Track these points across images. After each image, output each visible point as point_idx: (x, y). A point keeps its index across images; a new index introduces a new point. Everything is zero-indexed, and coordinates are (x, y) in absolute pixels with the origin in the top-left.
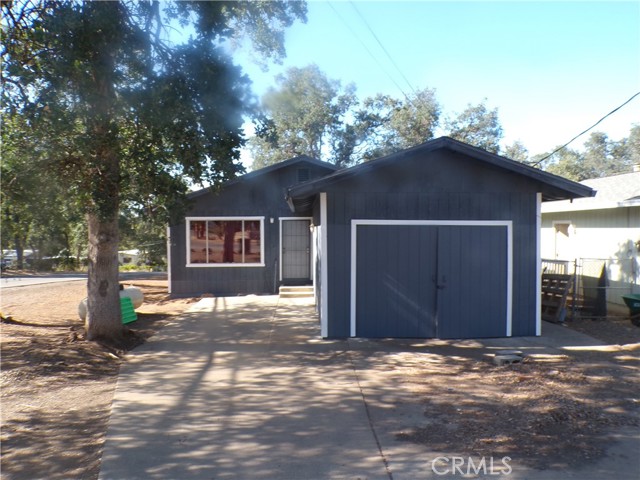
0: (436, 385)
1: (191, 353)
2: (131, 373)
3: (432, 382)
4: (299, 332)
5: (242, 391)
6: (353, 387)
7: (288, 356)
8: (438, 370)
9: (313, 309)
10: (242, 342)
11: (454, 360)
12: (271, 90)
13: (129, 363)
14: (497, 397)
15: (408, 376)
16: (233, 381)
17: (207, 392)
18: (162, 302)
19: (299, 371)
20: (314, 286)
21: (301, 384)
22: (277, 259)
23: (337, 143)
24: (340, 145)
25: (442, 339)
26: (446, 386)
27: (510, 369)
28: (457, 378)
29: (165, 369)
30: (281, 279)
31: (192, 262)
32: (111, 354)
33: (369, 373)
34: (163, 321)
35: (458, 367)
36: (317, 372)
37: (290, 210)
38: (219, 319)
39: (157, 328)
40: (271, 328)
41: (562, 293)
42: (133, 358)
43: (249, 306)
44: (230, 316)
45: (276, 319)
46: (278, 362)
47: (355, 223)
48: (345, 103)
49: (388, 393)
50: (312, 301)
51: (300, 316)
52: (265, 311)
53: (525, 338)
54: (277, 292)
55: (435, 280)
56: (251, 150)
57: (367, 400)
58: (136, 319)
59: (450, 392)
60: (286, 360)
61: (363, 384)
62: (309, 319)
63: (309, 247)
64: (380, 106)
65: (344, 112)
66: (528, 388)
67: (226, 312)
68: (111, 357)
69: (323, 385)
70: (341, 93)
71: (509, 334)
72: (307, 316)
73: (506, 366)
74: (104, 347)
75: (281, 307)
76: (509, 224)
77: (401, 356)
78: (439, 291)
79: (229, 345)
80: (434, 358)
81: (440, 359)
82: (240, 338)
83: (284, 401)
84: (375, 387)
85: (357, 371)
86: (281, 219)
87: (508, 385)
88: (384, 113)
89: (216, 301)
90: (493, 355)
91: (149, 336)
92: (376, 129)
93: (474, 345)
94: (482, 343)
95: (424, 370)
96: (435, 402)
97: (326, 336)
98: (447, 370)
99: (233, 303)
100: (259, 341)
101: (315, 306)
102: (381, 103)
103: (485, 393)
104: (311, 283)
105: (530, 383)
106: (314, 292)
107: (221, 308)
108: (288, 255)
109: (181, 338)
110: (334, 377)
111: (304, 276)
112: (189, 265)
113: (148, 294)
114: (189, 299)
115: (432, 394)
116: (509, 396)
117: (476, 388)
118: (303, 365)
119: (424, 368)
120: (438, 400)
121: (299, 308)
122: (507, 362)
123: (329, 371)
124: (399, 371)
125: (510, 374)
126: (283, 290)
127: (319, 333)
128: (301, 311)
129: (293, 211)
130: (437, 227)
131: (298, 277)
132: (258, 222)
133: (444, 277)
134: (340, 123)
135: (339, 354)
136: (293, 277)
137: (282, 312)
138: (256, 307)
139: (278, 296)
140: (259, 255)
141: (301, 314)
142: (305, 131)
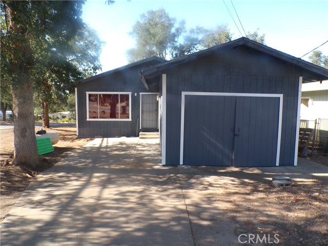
0: (238, 203)
1: (79, 174)
2: (34, 189)
3: (235, 201)
4: (148, 161)
5: (103, 207)
6: (180, 204)
7: (139, 178)
8: (237, 190)
9: (158, 146)
10: (113, 167)
11: (245, 182)
12: (138, 22)
13: (36, 181)
14: (283, 216)
15: (218, 195)
16: (99, 198)
17: (78, 207)
18: (73, 140)
19: (145, 190)
20: (159, 133)
21: (145, 201)
22: (139, 117)
23: (174, 53)
24: (176, 54)
25: (236, 167)
26: (245, 204)
27: (284, 190)
28: (251, 197)
29: (58, 186)
30: (141, 128)
31: (90, 118)
32: (27, 175)
33: (191, 192)
34: (69, 152)
35: (249, 188)
36: (157, 191)
37: (146, 89)
38: (102, 152)
39: (63, 157)
40: (132, 158)
41: (307, 139)
42: (41, 177)
43: (121, 144)
44: (108, 150)
45: (135, 152)
46: (133, 182)
47: (184, 94)
48: (179, 31)
49: (205, 210)
50: (158, 141)
51: (150, 151)
52: (129, 147)
53: (288, 167)
54: (138, 136)
55: (234, 131)
57: (191, 217)
58: (53, 150)
59: (249, 210)
60: (138, 180)
61: (188, 201)
62: (155, 152)
63: (157, 110)
64: (198, 33)
65: (179, 36)
66: (302, 207)
67: (107, 147)
68: (27, 177)
69: (160, 202)
70: (176, 25)
71: (277, 164)
72: (154, 150)
73: (282, 188)
74: (25, 170)
75: (139, 145)
76: (281, 96)
77: (211, 179)
78: (235, 137)
79: (104, 169)
80: (233, 181)
81: (237, 181)
82: (112, 164)
83: (131, 217)
84: (196, 205)
85: (184, 191)
86: (141, 93)
87: (288, 204)
88: (200, 37)
89: (102, 140)
90: (271, 179)
91: (57, 162)
92: (196, 47)
93: (256, 171)
94: (261, 170)
96: (239, 219)
97: (165, 164)
98: (243, 190)
99: (112, 141)
100: (123, 167)
101: (159, 144)
102: (199, 31)
103: (273, 211)
104: (158, 131)
105: (304, 204)
106: (159, 136)
107: (104, 144)
108: (145, 114)
109: (76, 164)
110: (168, 196)
111: (154, 126)
112: (88, 119)
113: (67, 135)
114: (88, 139)
115: (237, 212)
116: (291, 214)
117: (266, 206)
118: (148, 185)
119: (227, 188)
120: (242, 217)
121: (149, 145)
122: (282, 185)
123: (165, 190)
124: (211, 190)
125: (285, 194)
126: (141, 135)
127: (160, 161)
128: (151, 147)
129: (148, 88)
130: (236, 97)
131: (150, 127)
132: (128, 95)
133: (239, 129)
134: (176, 42)
135: (172, 177)
136: (148, 127)
137: (140, 148)
138: (125, 144)
139: (138, 138)
140: (129, 114)
141: (151, 149)
142: (156, 46)
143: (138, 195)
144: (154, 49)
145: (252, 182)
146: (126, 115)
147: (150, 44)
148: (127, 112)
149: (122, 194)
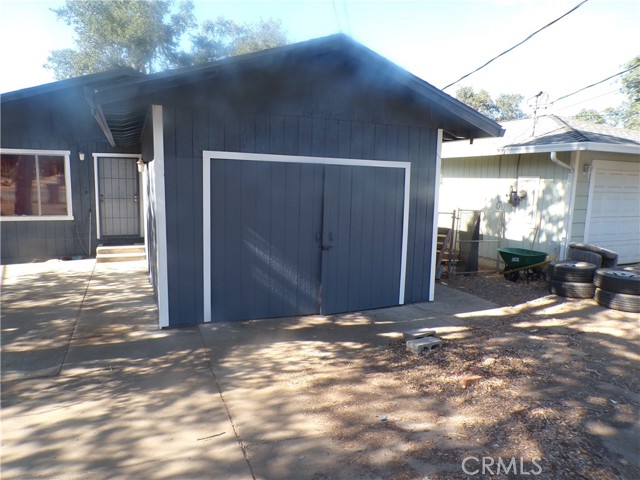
9: (143, 278)
20: (146, 246)
21: (110, 450)
22: (92, 210)
30: (98, 237)
37: (107, 144)
43: (44, 278)
45: (79, 298)
47: (208, 156)
50: (144, 265)
51: (120, 291)
52: (65, 286)
53: (419, 305)
54: (93, 255)
55: (320, 239)
56: (56, 70)
63: (138, 193)
71: (401, 302)
73: (425, 355)
75: (91, 278)
76: (407, 166)
77: (276, 351)
81: (330, 349)
86: (95, 155)
90: (399, 335)
93: (362, 320)
94: (369, 317)
95: (317, 376)
97: (167, 325)
99: (18, 273)
101: (146, 273)
104: (140, 241)
106: (146, 253)
108: (108, 205)
111: (131, 232)
121: (118, 277)
122: (425, 349)
124: (280, 384)
126: (102, 252)
128: (123, 283)
129: (112, 143)
130: (323, 167)
131: (123, 233)
132: (62, 159)
133: (331, 234)
134: (175, 45)
135: (185, 357)
136: (116, 233)
137: (94, 286)
138: (55, 277)
139: (94, 261)
140: (65, 203)
141: (122, 287)
142: (129, 48)
143: (89, 433)
144: (124, 55)
145: (359, 346)
146: (59, 206)
147: (112, 43)
148: (61, 200)
149: (41, 435)
